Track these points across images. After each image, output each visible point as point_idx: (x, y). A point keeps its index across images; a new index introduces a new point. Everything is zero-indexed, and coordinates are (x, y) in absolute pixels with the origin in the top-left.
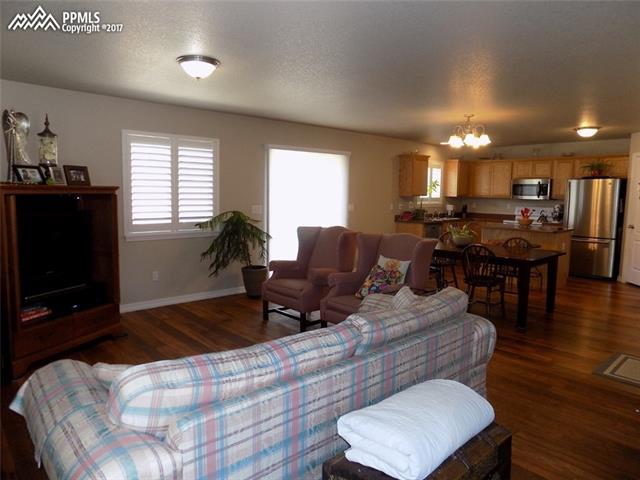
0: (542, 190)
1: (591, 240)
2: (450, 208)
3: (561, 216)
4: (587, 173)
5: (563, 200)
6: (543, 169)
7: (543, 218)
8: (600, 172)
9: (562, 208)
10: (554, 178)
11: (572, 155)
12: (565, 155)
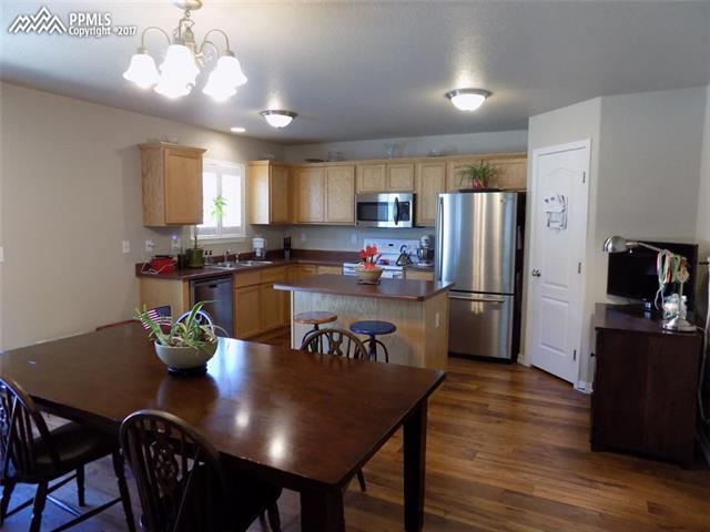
0: (402, 211)
1: (475, 296)
2: (259, 244)
3: (430, 255)
4: (467, 184)
5: (433, 228)
6: (402, 176)
7: (405, 259)
8: (484, 181)
9: (432, 241)
10: (418, 191)
11: (443, 154)
12: (432, 155)
